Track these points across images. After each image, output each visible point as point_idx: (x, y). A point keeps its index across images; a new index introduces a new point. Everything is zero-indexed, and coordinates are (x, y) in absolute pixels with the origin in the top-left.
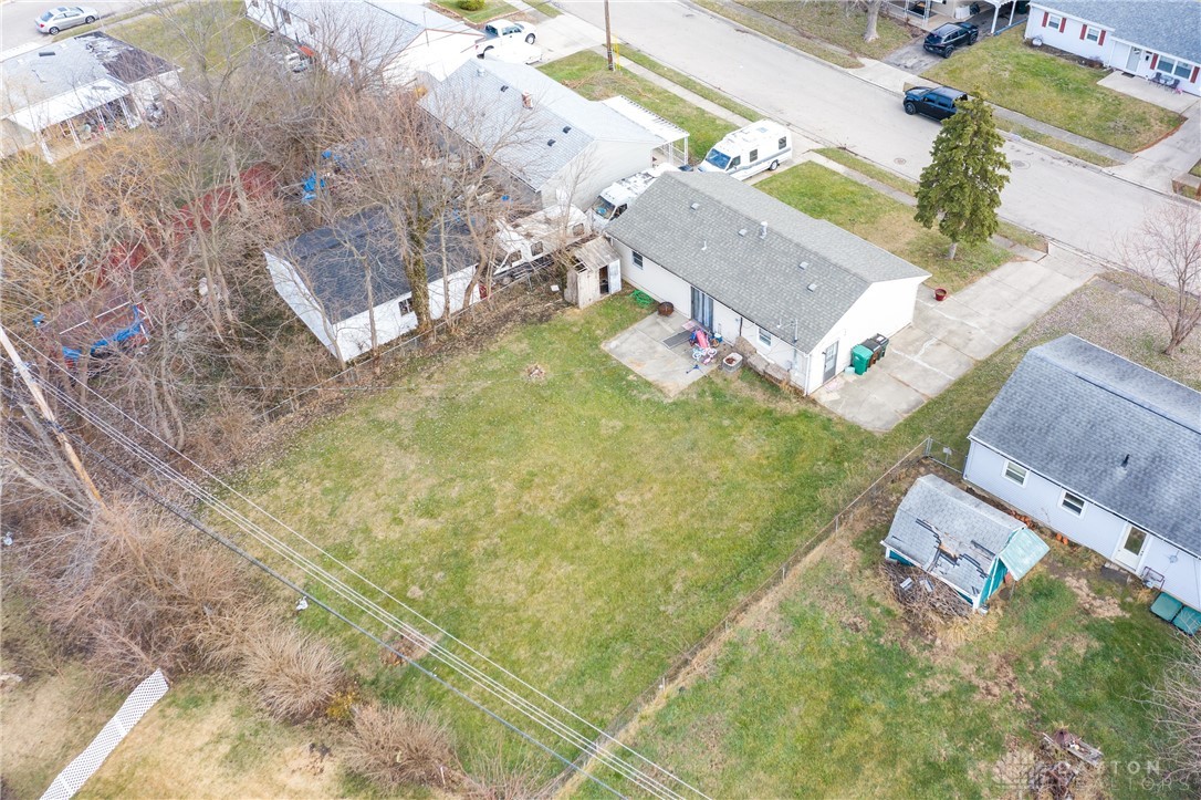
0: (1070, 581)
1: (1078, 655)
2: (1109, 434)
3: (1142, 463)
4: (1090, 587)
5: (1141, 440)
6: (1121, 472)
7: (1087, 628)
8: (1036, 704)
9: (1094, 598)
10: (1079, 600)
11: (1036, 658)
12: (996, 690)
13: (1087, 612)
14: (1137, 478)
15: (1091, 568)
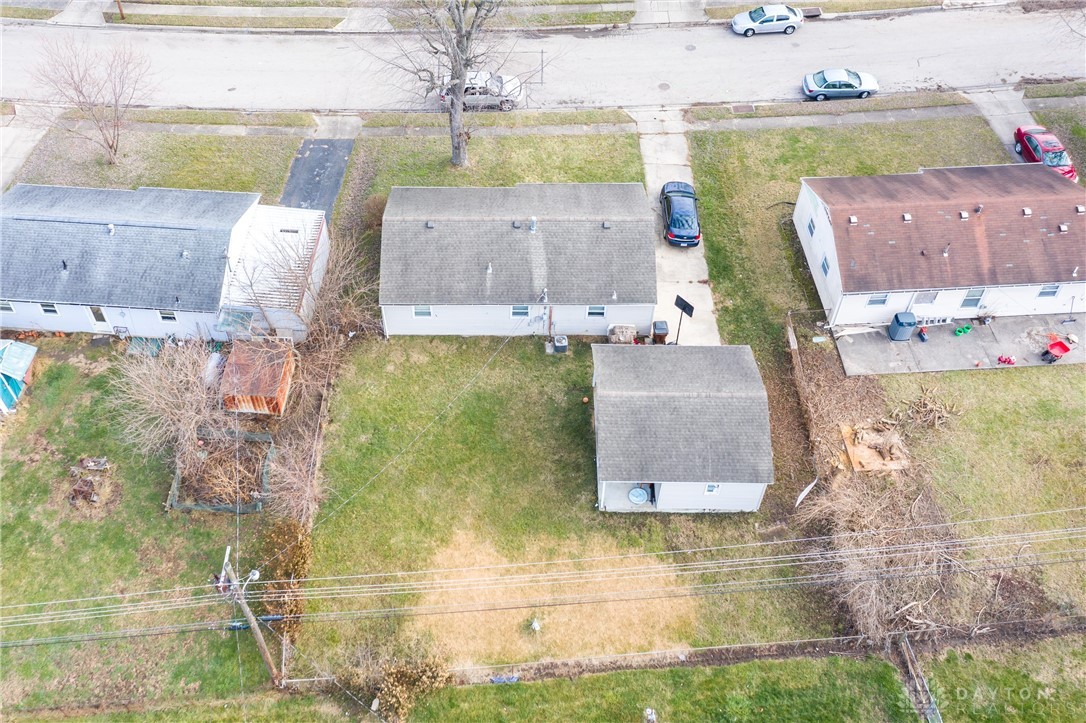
0: (73, 360)
1: (86, 407)
2: (49, 251)
3: (77, 262)
4: (87, 358)
5: (70, 245)
6: (65, 274)
7: (88, 386)
8: (65, 452)
9: (91, 364)
10: (81, 370)
11: (58, 422)
12: (37, 457)
13: (87, 375)
14: (76, 273)
15: (84, 344)
